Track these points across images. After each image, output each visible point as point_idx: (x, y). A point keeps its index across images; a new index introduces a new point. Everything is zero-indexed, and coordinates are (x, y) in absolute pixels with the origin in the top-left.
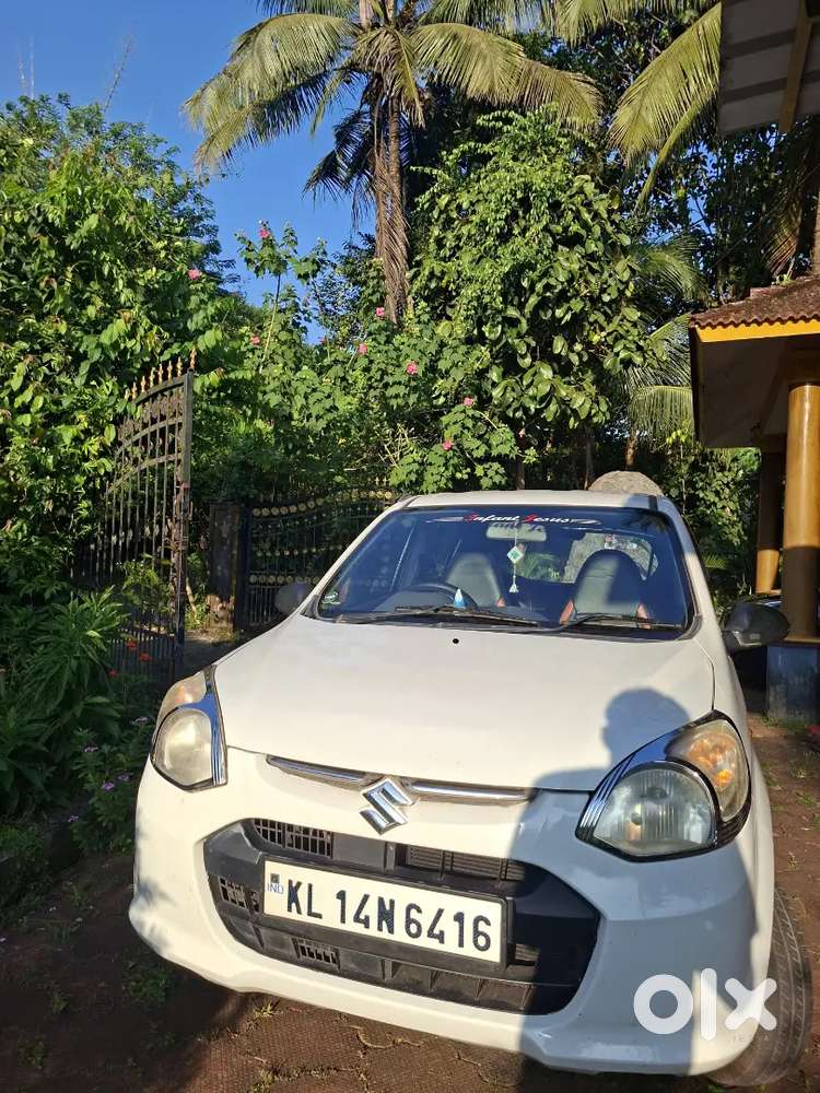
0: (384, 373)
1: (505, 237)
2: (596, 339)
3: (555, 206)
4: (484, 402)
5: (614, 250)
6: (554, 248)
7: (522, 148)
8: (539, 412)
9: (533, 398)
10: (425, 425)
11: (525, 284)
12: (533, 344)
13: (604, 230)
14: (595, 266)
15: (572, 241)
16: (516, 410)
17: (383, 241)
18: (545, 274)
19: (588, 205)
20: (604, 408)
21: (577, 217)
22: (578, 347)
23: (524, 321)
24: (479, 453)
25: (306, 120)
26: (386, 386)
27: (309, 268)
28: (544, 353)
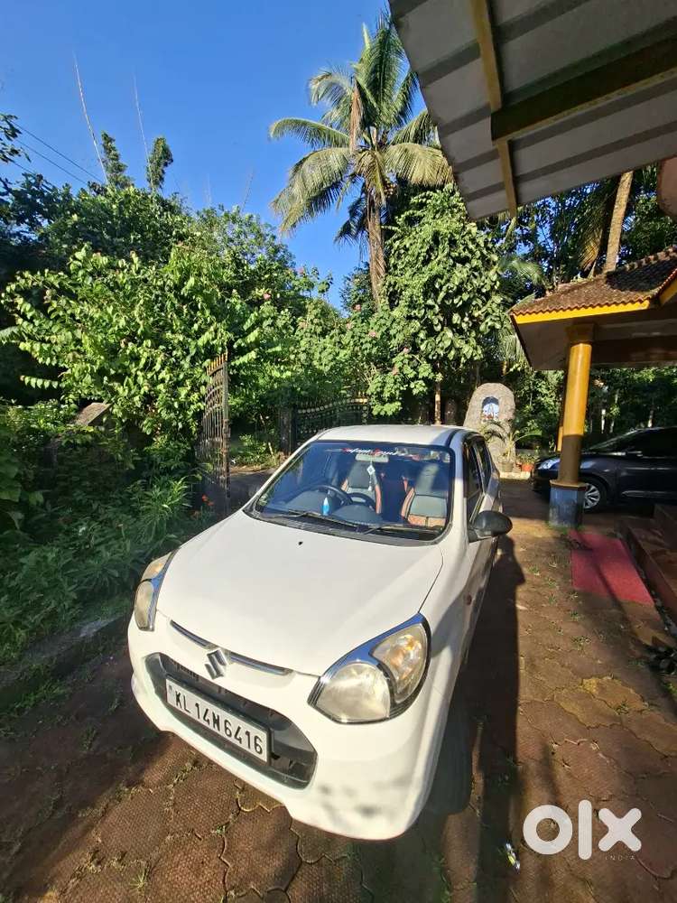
0: (360, 337)
1: (426, 262)
2: (476, 314)
3: (453, 243)
4: (415, 349)
5: (488, 264)
6: (454, 265)
7: (437, 212)
8: (445, 356)
9: (442, 349)
10: (384, 363)
11: (437, 286)
12: (442, 319)
13: (482, 253)
14: (476, 274)
15: (464, 261)
16: (433, 356)
17: (373, 265)
18: (448, 281)
19: (473, 240)
20: (480, 352)
21: (466, 248)
22: (466, 319)
23: (437, 307)
24: (411, 376)
25: (333, 206)
26: (362, 344)
27: (325, 287)
28: (448, 323)
